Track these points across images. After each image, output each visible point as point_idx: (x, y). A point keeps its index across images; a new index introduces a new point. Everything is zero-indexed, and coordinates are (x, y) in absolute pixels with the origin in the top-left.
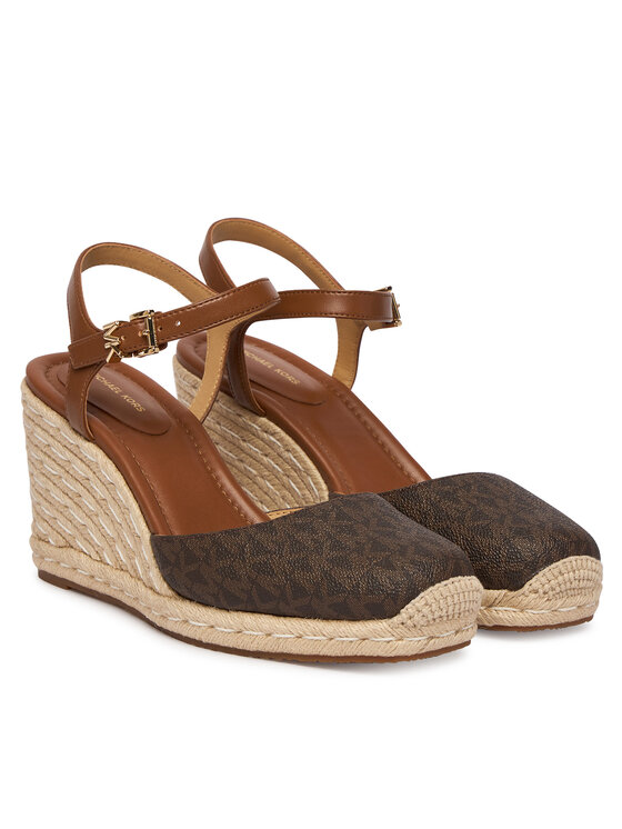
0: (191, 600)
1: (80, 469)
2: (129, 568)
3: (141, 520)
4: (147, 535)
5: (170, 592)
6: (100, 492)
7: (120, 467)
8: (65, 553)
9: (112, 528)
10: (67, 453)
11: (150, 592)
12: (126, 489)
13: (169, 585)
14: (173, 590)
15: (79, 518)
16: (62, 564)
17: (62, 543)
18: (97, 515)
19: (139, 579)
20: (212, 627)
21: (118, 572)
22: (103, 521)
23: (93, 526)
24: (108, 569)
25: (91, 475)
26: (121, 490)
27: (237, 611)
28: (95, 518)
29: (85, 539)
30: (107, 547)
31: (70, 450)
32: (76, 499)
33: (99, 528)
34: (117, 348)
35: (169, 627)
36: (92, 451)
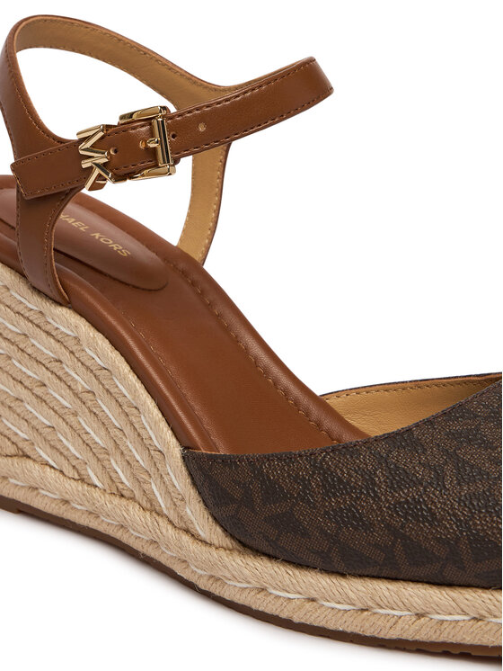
0: (271, 557)
1: (44, 347)
2: (138, 494)
3: (163, 425)
4: (175, 450)
5: (227, 542)
6: (82, 381)
7: (118, 344)
8: (17, 465)
9: (103, 432)
10: (23, 322)
11: (186, 538)
12: (132, 378)
13: (225, 530)
14: (232, 536)
15: (43, 417)
16: (12, 481)
17: (12, 450)
18: (75, 414)
19: (160, 514)
20: (313, 600)
21: (116, 500)
22: (86, 423)
23: (67, 429)
24: (96, 494)
25: (65, 356)
26: (123, 379)
27: (361, 576)
28: (71, 419)
29: (53, 447)
30: (93, 461)
31: (27, 319)
32: (39, 391)
33: (78, 433)
34: (103, 167)
35: (227, 594)
36: (67, 320)
